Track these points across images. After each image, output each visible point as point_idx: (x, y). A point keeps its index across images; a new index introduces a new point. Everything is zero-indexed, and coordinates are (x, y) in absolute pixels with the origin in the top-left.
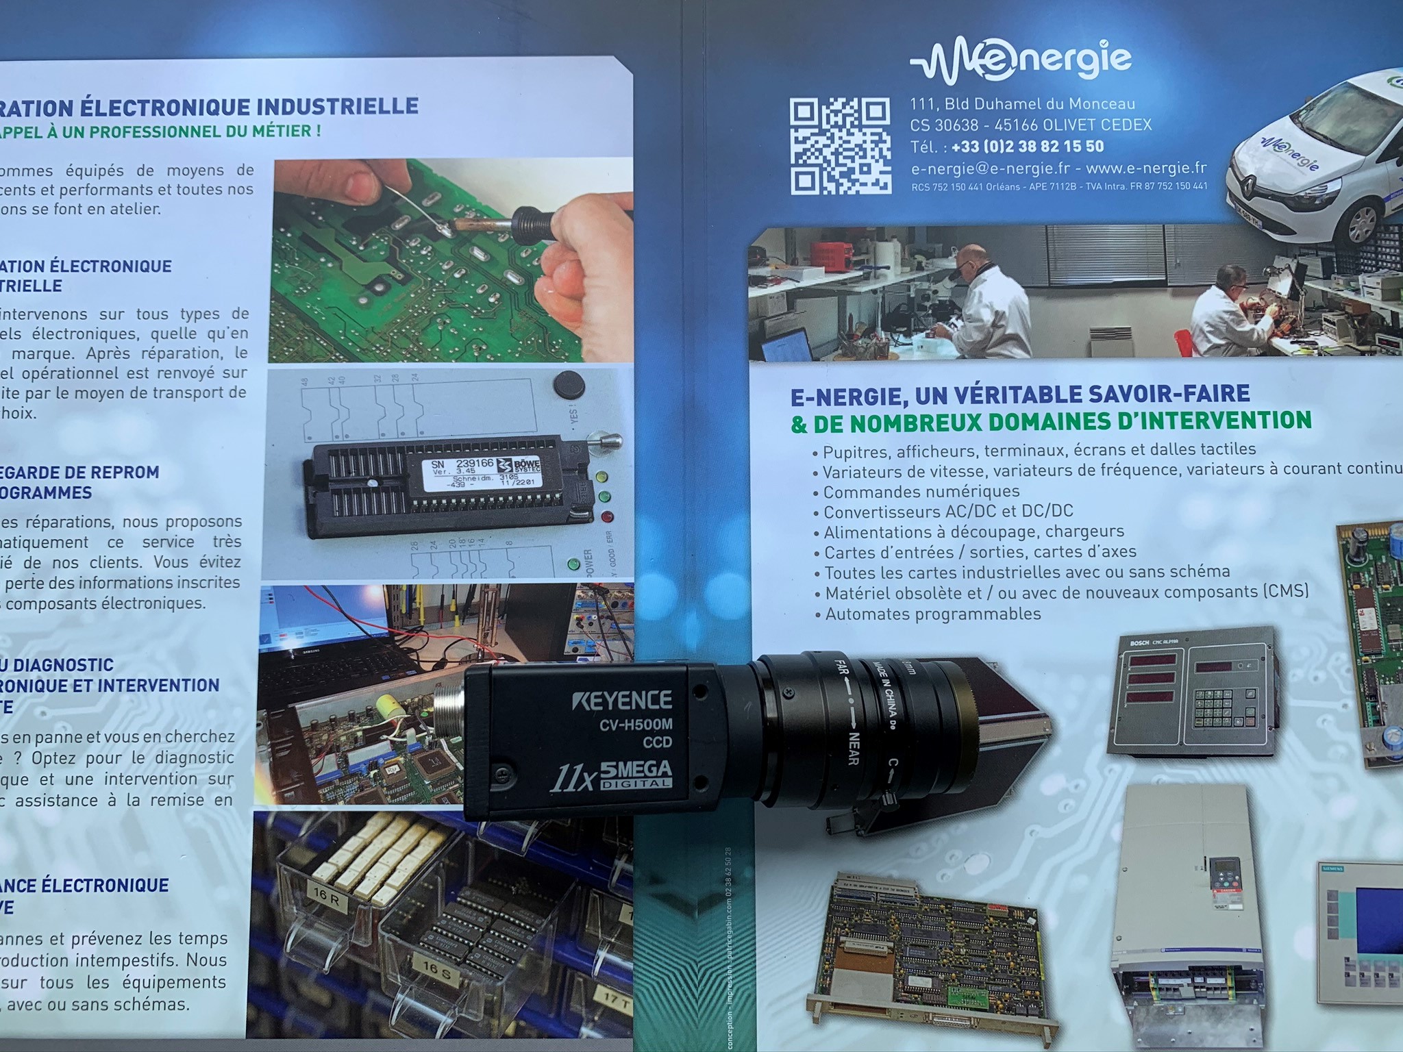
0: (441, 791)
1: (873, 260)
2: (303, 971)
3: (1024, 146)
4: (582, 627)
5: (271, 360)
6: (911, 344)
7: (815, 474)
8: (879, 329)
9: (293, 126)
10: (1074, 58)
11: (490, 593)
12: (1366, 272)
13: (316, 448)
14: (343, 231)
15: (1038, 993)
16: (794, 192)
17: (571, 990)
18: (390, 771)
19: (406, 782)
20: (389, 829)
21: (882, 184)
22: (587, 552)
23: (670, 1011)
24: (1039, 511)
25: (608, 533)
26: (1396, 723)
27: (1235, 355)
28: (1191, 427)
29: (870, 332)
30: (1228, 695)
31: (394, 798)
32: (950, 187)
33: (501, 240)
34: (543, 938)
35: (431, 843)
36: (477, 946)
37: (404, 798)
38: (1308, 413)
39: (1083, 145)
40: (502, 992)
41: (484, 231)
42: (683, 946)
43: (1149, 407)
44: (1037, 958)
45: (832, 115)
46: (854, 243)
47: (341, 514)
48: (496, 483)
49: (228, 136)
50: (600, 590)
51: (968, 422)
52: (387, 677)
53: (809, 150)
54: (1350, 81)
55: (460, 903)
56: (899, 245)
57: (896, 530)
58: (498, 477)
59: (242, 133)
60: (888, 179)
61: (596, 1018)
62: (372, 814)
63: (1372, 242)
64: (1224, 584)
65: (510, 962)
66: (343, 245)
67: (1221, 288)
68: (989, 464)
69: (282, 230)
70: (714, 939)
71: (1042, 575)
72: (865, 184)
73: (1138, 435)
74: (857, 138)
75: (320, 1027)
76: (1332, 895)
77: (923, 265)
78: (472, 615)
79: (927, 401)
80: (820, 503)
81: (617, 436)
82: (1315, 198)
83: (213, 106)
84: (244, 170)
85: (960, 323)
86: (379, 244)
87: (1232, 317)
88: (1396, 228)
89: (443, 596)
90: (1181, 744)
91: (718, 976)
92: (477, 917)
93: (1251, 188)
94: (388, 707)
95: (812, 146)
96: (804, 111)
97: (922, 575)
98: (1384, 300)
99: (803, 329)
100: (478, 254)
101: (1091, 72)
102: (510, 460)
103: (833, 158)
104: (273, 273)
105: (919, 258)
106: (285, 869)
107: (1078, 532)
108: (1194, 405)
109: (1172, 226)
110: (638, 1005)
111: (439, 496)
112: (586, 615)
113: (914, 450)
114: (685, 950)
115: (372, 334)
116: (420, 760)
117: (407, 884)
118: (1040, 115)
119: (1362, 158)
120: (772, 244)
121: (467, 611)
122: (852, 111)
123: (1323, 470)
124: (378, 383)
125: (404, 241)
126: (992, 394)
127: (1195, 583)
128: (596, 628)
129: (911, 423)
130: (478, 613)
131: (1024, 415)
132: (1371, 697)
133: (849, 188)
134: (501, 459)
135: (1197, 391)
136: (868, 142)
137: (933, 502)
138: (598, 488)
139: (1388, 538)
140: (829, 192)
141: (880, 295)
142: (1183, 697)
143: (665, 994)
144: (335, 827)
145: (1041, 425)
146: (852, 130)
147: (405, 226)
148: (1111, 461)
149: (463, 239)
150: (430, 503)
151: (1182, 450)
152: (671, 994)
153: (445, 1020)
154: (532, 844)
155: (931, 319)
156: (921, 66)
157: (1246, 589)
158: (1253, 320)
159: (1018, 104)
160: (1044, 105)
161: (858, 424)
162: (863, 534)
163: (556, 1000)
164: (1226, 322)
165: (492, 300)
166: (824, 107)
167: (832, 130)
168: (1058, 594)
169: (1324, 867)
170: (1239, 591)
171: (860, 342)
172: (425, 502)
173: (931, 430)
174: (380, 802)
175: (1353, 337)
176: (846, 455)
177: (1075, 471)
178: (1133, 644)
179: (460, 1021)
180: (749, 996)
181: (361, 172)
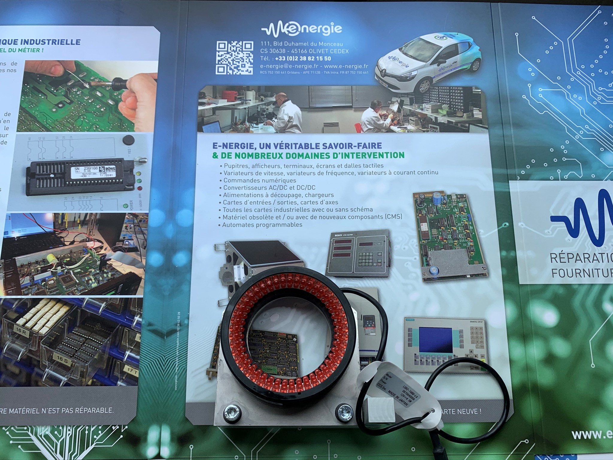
0: (69, 290)
1: (245, 97)
2: (9, 360)
3: (302, 58)
4: (127, 229)
5: (18, 131)
6: (258, 127)
7: (221, 173)
8: (246, 122)
9: (33, 49)
10: (321, 29)
11: (93, 216)
12: (426, 103)
13: (32, 163)
14: (49, 85)
15: (296, 368)
16: (217, 73)
17: (115, 366)
18: (50, 283)
19: (56, 287)
20: (48, 305)
21: (249, 71)
22: (131, 201)
23: (153, 375)
24: (303, 188)
25: (140, 194)
26: (435, 265)
27: (377, 132)
28: (360, 158)
29: (243, 123)
30: (371, 254)
31: (51, 293)
32: (274, 72)
33: (107, 89)
34: (105, 347)
35: (64, 310)
36: (79, 349)
37: (55, 293)
38: (403, 153)
39: (323, 58)
40: (87, 368)
41: (101, 86)
42: (160, 350)
43: (344, 151)
44: (296, 354)
45: (232, 47)
46: (238, 91)
47: (39, 187)
48: (98, 176)
49: (9, 52)
50: (135, 215)
51: (278, 156)
52: (52, 247)
53: (223, 59)
54: (422, 37)
55: (74, 333)
56: (255, 92)
57: (250, 194)
58: (99, 173)
59: (14, 51)
60: (252, 69)
61: (124, 378)
62: (42, 299)
63: (428, 92)
64: (370, 214)
65: (91, 356)
66: (48, 91)
67: (372, 108)
68: (285, 171)
69: (26, 85)
70: (172, 347)
71: (303, 211)
72: (243, 71)
73: (340, 160)
74: (241, 55)
75: (14, 382)
76: (410, 330)
77: (263, 99)
78: (86, 224)
79: (263, 148)
80: (222, 184)
81: (145, 158)
82: (407, 77)
83: (4, 42)
84: (14, 64)
85: (276, 120)
86: (62, 90)
87: (376, 119)
88: (437, 88)
89: (75, 217)
90: (353, 272)
91: (172, 361)
92: (80, 338)
93: (384, 73)
94: (51, 258)
95: (224, 58)
96: (222, 46)
97: (259, 211)
98: (432, 112)
99: (218, 121)
100: (99, 94)
101: (327, 33)
102: (104, 167)
103: (231, 62)
104: (21, 100)
105: (262, 97)
106: (6, 321)
107: (317, 195)
108: (361, 150)
109: (355, 87)
110: (140, 372)
111: (76, 180)
112: (129, 225)
113: (258, 165)
114: (160, 351)
115: (57, 122)
116: (62, 278)
117: (53, 326)
118: (308, 48)
119: (424, 63)
120: (209, 91)
121: (84, 223)
122: (239, 46)
123: (408, 173)
124: (57, 139)
125: (71, 88)
126: (287, 146)
127: (360, 214)
128: (133, 229)
129: (257, 156)
130: (88, 224)
131: (299, 154)
132: (425, 255)
133: (237, 72)
134: (101, 167)
135: (362, 145)
136: (245, 56)
137: (264, 184)
138: (137, 178)
139: (432, 198)
140: (230, 74)
141: (247, 110)
142: (354, 255)
143: (151, 368)
144: (27, 304)
145: (304, 157)
146: (239, 52)
147: (71, 84)
148: (330, 170)
149: (93, 89)
150: (73, 183)
151: (356, 166)
152: (154, 368)
153: (64, 379)
154: (104, 310)
155: (266, 119)
156: (265, 31)
157: (379, 216)
158: (384, 120)
159: (300, 44)
160: (309, 44)
161: (237, 156)
162: (238, 195)
163: (108, 370)
164: (374, 121)
165: (102, 110)
166: (229, 45)
167: (232, 52)
168: (309, 218)
169: (407, 319)
170: (376, 217)
171: (239, 126)
172: (71, 183)
173: (265, 158)
174: (46, 295)
175: (420, 125)
176: (233, 167)
177: (316, 174)
178: (336, 235)
179: (70, 380)
180: (184, 369)
181: (57, 65)
